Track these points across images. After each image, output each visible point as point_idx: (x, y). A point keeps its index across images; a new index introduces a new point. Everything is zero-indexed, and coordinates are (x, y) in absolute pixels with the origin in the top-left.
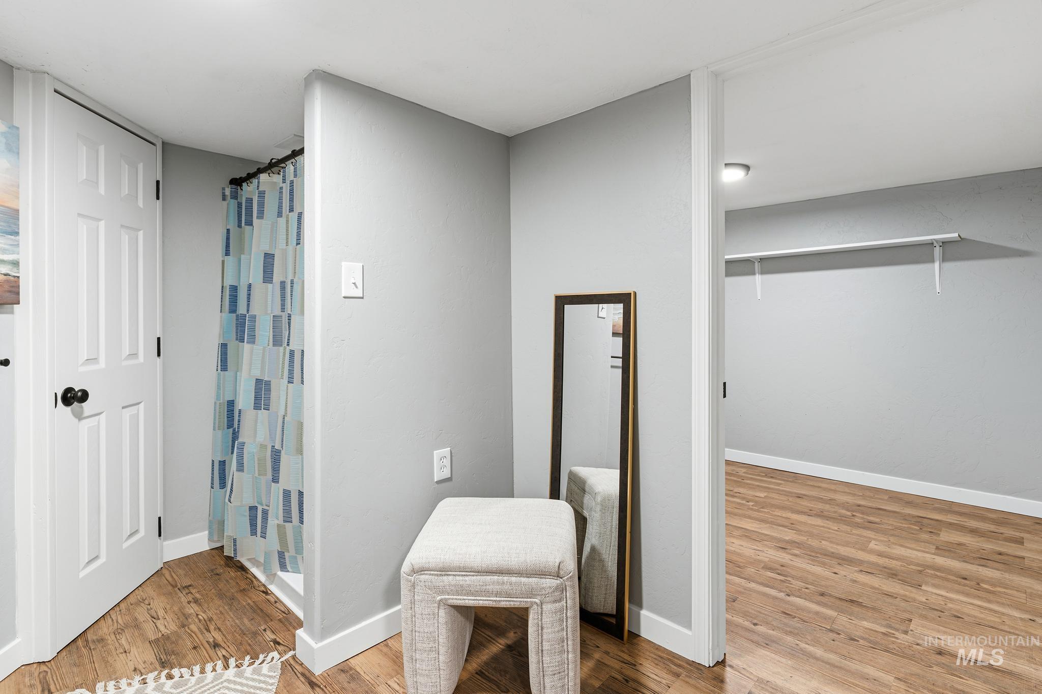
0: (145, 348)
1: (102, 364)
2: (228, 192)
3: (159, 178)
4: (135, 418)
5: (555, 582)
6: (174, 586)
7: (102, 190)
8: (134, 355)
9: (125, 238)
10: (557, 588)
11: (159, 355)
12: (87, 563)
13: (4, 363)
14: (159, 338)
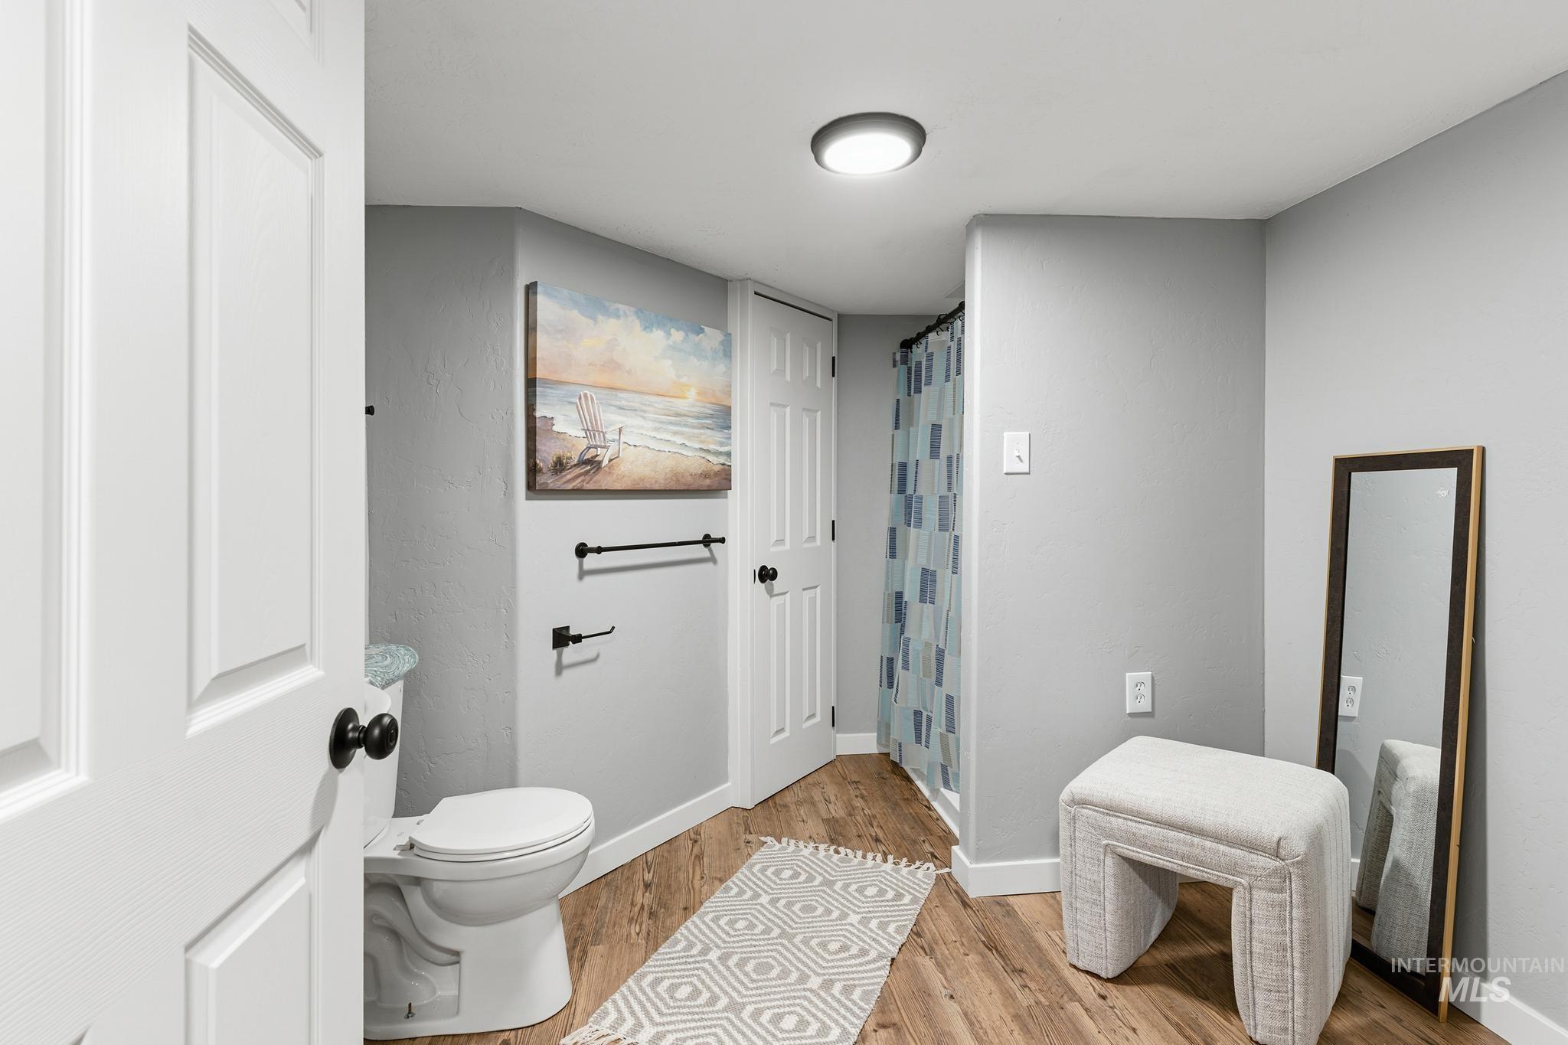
0: (822, 531)
1: (787, 546)
2: (898, 357)
3: (835, 354)
4: (813, 600)
5: (1272, 864)
6: (845, 779)
7: (788, 378)
8: (812, 538)
9: (806, 421)
10: (1275, 872)
11: (833, 539)
12: (776, 732)
13: (722, 540)
14: (833, 522)
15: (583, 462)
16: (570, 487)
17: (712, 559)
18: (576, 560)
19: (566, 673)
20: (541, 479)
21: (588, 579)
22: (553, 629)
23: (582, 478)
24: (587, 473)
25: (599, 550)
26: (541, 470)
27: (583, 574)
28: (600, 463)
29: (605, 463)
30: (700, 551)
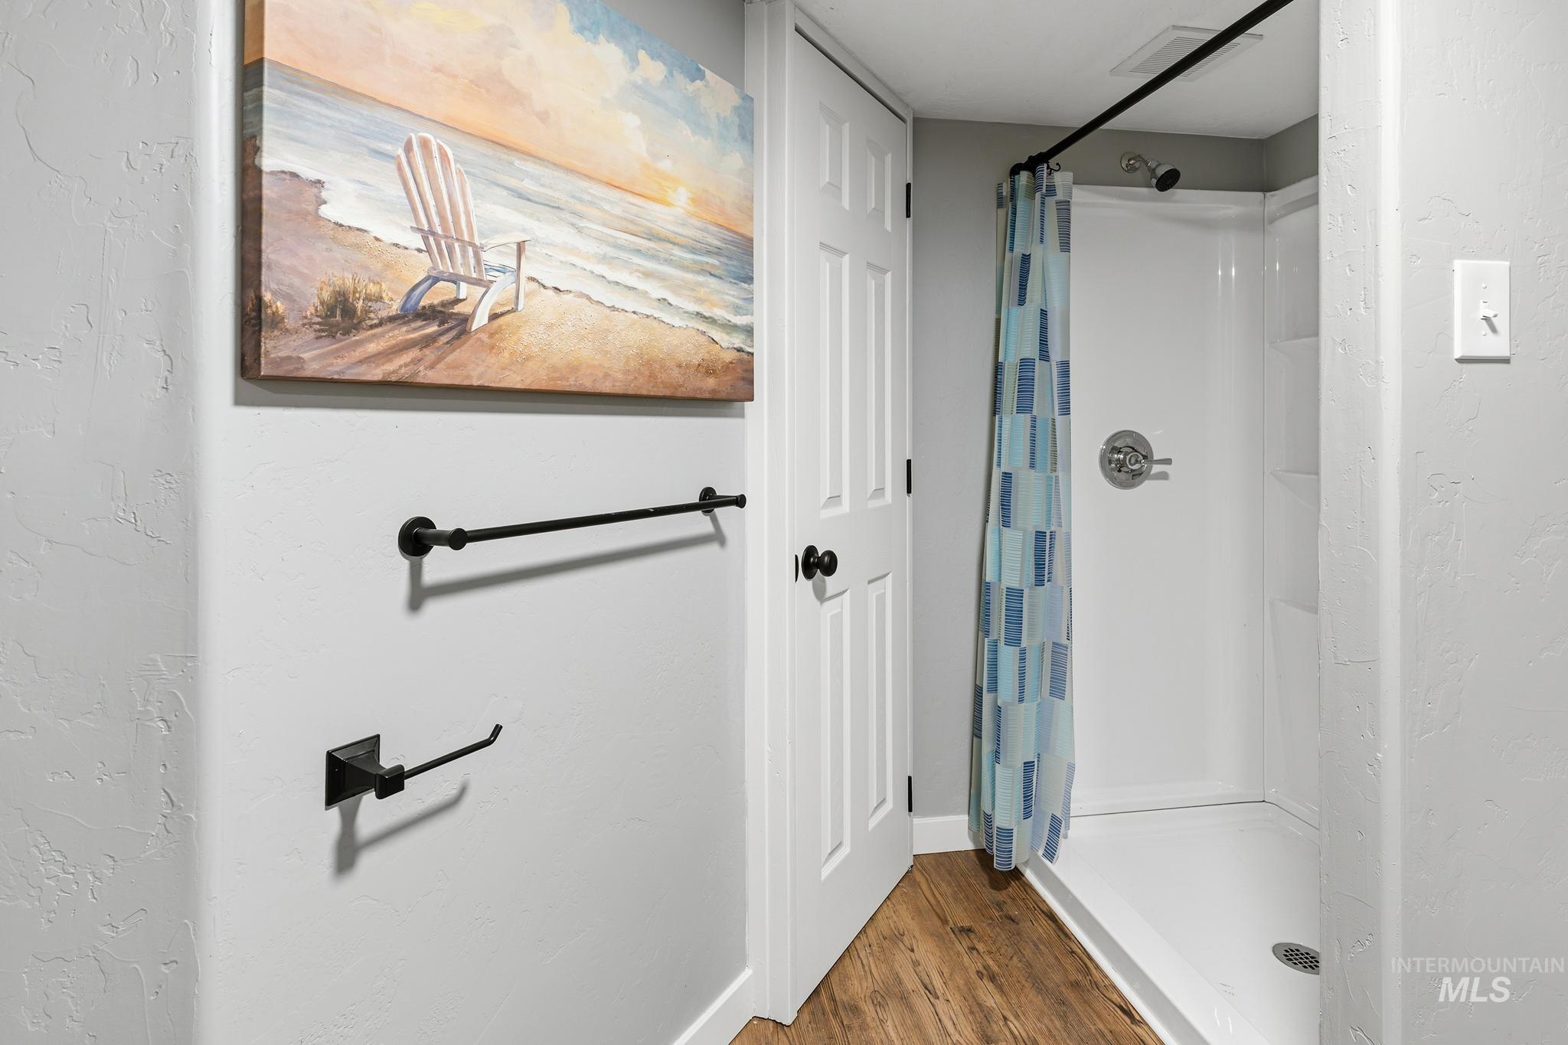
0: (893, 478)
3: (911, 179)
4: (881, 598)
6: (945, 922)
7: (846, 203)
8: (880, 491)
9: (872, 284)
11: (909, 491)
12: (830, 853)
13: (740, 501)
14: (909, 462)
15: (414, 314)
16: (376, 373)
17: (717, 537)
18: (403, 563)
19: (367, 861)
20: (275, 349)
21: (434, 608)
22: (330, 756)
23: (414, 353)
24: (428, 341)
25: (458, 539)
26: (277, 321)
27: (419, 595)
28: (465, 320)
29: (480, 320)
30: (697, 523)
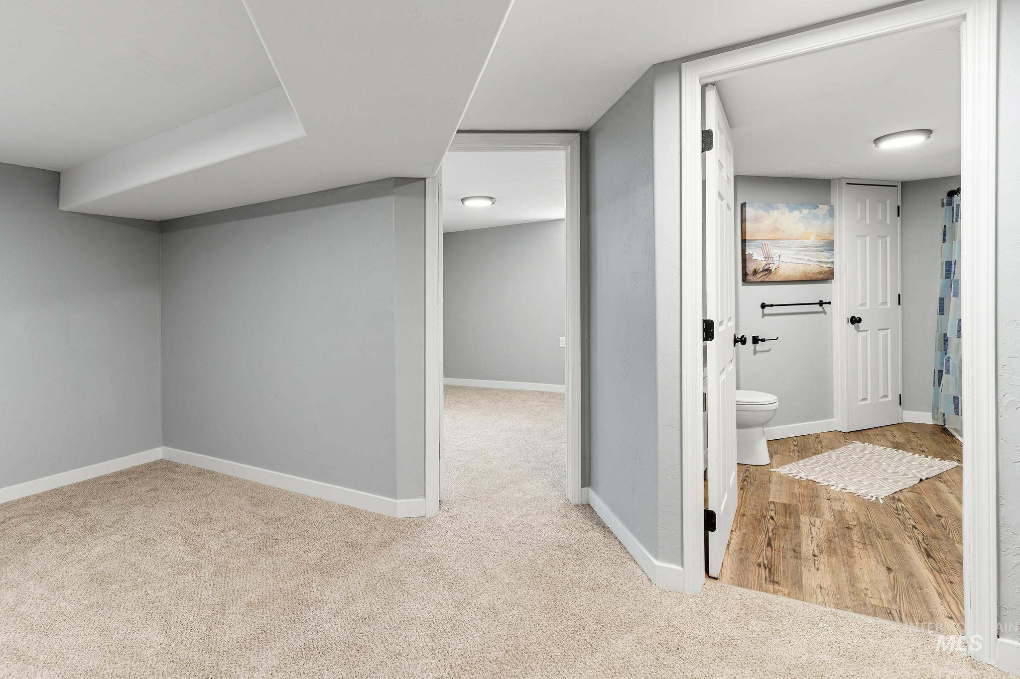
0: (891, 300)
1: (868, 307)
2: (945, 201)
3: (899, 204)
4: (885, 336)
7: (868, 221)
8: (885, 303)
9: (880, 243)
11: (899, 304)
12: (862, 399)
13: (830, 303)
14: (899, 295)
15: (764, 270)
16: (759, 280)
17: (824, 312)
18: (761, 310)
19: (757, 354)
20: (748, 278)
21: (766, 318)
22: (753, 336)
23: (764, 277)
24: (766, 274)
25: (772, 306)
26: (748, 274)
27: (764, 315)
28: (771, 270)
29: (773, 270)
30: (817, 308)
